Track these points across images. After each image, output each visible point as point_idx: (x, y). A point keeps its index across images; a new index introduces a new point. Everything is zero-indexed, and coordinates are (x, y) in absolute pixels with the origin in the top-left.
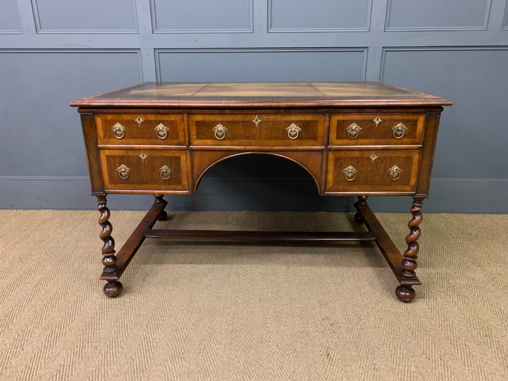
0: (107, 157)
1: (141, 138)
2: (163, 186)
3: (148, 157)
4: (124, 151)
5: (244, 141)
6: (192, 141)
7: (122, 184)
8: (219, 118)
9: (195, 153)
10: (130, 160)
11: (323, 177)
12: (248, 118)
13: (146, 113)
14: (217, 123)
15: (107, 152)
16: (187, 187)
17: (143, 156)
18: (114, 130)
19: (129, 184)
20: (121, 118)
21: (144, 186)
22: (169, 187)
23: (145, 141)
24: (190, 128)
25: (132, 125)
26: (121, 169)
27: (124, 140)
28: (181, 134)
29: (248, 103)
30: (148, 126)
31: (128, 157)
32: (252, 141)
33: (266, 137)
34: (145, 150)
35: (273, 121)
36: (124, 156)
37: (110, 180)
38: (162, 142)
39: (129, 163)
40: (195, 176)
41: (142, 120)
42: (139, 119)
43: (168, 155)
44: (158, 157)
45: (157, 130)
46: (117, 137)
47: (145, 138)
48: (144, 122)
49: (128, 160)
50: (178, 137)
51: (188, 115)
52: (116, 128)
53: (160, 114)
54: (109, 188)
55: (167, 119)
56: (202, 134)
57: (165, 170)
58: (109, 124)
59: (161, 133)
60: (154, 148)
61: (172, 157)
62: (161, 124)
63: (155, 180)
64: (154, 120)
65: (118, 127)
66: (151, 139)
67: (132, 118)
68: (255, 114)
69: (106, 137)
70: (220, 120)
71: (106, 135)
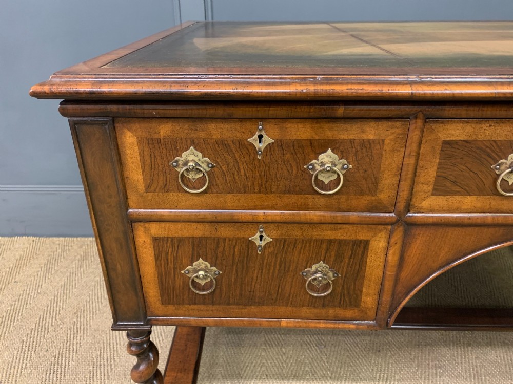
0: (156, 240)
1: (260, 192)
2: (305, 311)
3: (276, 240)
4: (207, 225)
6: (416, 202)
7: (195, 304)
9: (416, 231)
10: (221, 249)
13: (286, 119)
15: (156, 230)
16: (372, 313)
17: (260, 240)
18: (181, 170)
19: (214, 304)
20: (201, 135)
21: (254, 309)
22: (323, 311)
23: (271, 199)
24: (421, 163)
25: (237, 155)
26: (197, 271)
27: (209, 198)
28: (388, 180)
30: (288, 156)
31: (218, 240)
34: (267, 222)
36: (206, 238)
37: (162, 296)
38: (323, 201)
39: (220, 255)
40: (400, 288)
41: (267, 140)
42: (260, 137)
43: (333, 237)
44: (303, 241)
45: (314, 169)
46: (188, 190)
47: (272, 192)
48: (276, 145)
49: (218, 247)
50: (376, 188)
51: (426, 122)
52: (186, 163)
53: (334, 119)
54: (159, 313)
55: (351, 137)
56: (453, 179)
57: (319, 275)
58: (164, 151)
59: (326, 179)
60: (297, 219)
61: (346, 242)
62: (329, 151)
63: (287, 295)
64: (310, 138)
65: (193, 161)
66: (289, 193)
67: (239, 134)
69: (153, 187)
71: (152, 181)
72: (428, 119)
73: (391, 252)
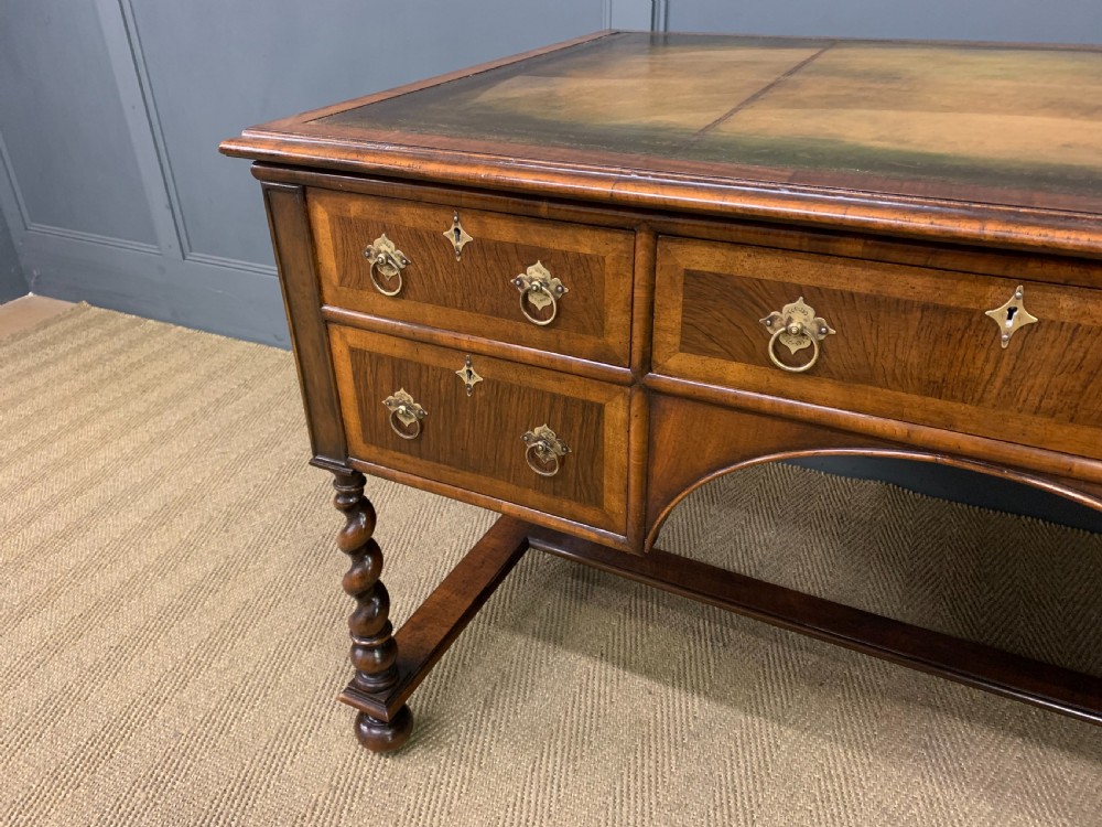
0: (353, 351)
1: (462, 308)
2: (531, 495)
3: (487, 381)
4: (406, 343)
5: (917, 399)
6: (658, 356)
7: (400, 451)
8: (804, 271)
9: (666, 404)
10: (424, 379)
12: (959, 293)
13: (485, 211)
14: (789, 293)
15: (354, 338)
16: (620, 522)
17: (470, 376)
18: (372, 262)
19: (421, 457)
20: (392, 219)
21: (468, 477)
22: (555, 502)
23: (476, 320)
24: (658, 300)
25: (433, 252)
26: (398, 404)
27: (406, 305)
28: (616, 317)
29: (981, 217)
30: (491, 263)
31: (421, 367)
32: (958, 407)
33: (1050, 403)
34: (475, 352)
36: (407, 361)
37: (363, 431)
38: (537, 335)
39: (423, 388)
41: (466, 238)
42: (457, 232)
43: (556, 391)
44: (520, 388)
45: (522, 285)
46: (382, 291)
47: (477, 311)
48: (475, 245)
49: (420, 375)
50: (603, 328)
51: (656, 238)
52: (377, 254)
53: (538, 219)
54: (362, 454)
55: (563, 248)
56: (708, 331)
57: (540, 443)
58: (356, 234)
59: (538, 302)
60: (508, 354)
61: (574, 402)
62: (539, 264)
63: (508, 465)
64: (514, 241)
65: (386, 252)
66: (497, 315)
67: (433, 224)
68: (1011, 280)
69: (347, 280)
70: (804, 281)
71: (345, 272)
72: (657, 235)
73: (632, 428)
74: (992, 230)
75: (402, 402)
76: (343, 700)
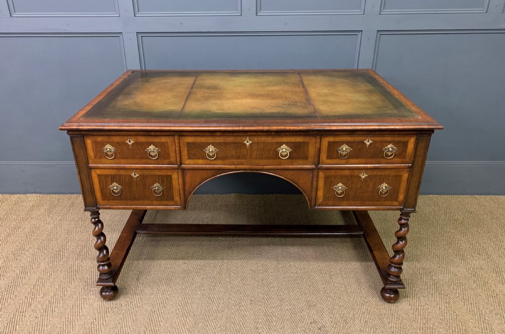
0: (99, 176)
1: (132, 158)
2: (155, 202)
3: (140, 175)
4: (116, 170)
5: (236, 160)
6: (183, 162)
7: (114, 200)
8: (210, 139)
9: (187, 172)
10: (121, 179)
11: (314, 194)
12: (238, 139)
13: (137, 135)
14: (209, 144)
15: (98, 172)
16: (179, 203)
17: (135, 175)
18: (105, 151)
19: (121, 200)
20: (111, 140)
21: (136, 202)
22: (162, 202)
23: (136, 161)
24: (181, 149)
25: (123, 147)
26: (113, 187)
27: (115, 161)
28: (172, 155)
29: (239, 126)
30: (139, 147)
31: (120, 176)
32: (243, 160)
33: (258, 157)
34: (136, 169)
35: (264, 143)
36: (116, 175)
37: (102, 197)
38: (153, 162)
39: (121, 181)
40: (186, 193)
41: (132, 142)
42: (130, 141)
43: (159, 174)
44: (149, 176)
45: (148, 151)
46: (108, 158)
47: (136, 159)
48: (135, 143)
50: (169, 157)
51: (179, 137)
52: (107, 149)
53: (151, 136)
54: (101, 204)
55: (158, 141)
56: (193, 154)
57: (157, 188)
58: (100, 145)
59: (153, 154)
60: (146, 168)
61: (164, 176)
62: (152, 145)
63: (147, 196)
64: (145, 141)
65: (109, 148)
66: (142, 159)
67: (123, 140)
68: (247, 136)
69: (97, 157)
70: (211, 141)
71: (96, 155)
72: (179, 136)
73: (180, 180)
74: (241, 128)
75: (115, 187)
76: (97, 285)
